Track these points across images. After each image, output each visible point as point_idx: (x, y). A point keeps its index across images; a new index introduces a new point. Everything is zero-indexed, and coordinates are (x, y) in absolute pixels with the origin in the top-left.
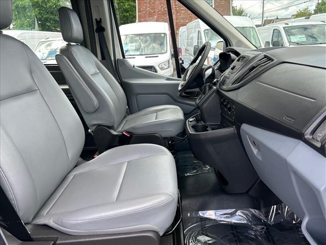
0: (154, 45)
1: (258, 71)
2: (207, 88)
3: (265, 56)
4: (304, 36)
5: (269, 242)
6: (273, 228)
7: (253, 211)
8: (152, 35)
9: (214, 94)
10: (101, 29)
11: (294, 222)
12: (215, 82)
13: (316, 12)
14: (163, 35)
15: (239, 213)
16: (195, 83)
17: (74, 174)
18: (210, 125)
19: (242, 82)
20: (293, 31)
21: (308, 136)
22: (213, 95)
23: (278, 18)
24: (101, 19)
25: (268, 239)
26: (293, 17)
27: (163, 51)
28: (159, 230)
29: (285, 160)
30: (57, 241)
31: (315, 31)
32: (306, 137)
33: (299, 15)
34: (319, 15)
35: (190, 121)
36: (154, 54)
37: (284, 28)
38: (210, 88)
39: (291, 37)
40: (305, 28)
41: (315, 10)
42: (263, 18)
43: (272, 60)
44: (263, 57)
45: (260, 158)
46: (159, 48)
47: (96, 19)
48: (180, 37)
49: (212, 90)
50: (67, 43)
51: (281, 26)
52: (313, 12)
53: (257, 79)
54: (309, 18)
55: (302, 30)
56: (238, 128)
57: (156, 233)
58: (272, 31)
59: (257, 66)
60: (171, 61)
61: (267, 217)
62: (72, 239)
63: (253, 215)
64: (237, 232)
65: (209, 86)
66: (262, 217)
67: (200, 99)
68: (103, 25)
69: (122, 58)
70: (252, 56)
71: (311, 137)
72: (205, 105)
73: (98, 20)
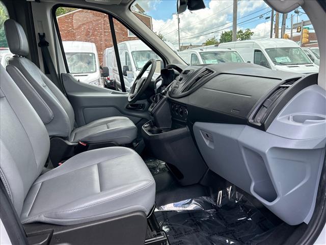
0: (82, 63)
1: (203, 81)
2: (159, 98)
3: (207, 69)
4: (216, 60)
5: (221, 219)
6: (222, 210)
7: (205, 198)
8: (79, 54)
9: (165, 102)
10: (44, 44)
11: (236, 202)
12: (164, 93)
13: (222, 41)
14: (91, 55)
15: (193, 201)
16: (144, 95)
17: (42, 181)
18: (164, 129)
19: (190, 90)
20: (207, 55)
21: (251, 121)
22: (164, 104)
23: (191, 45)
24: (44, 34)
25: (220, 218)
26: (204, 45)
27: (92, 71)
28: (146, 210)
29: (237, 141)
30: (53, 233)
31: (223, 56)
32: (249, 121)
33: (208, 43)
34: (224, 43)
35: (146, 127)
36: (82, 73)
37: (200, 53)
38: (161, 97)
39: (206, 61)
40: (216, 54)
41: (220, 40)
42: (179, 44)
43: (213, 72)
44: (205, 70)
45: (212, 147)
46: (88, 67)
47: (39, 34)
48: (106, 58)
49: (163, 99)
50: (13, 55)
51: (197, 51)
52: (219, 41)
53: (203, 86)
54: (217, 46)
55: (213, 55)
56: (191, 127)
57: (143, 212)
58: (191, 55)
59: (202, 77)
60: (101, 80)
61: (216, 201)
62: (68, 229)
63: (205, 201)
64: (194, 217)
65: (160, 95)
66: (212, 202)
67: (153, 107)
68: (46, 39)
69: (66, 73)
70: (196, 70)
71: (253, 121)
72: (158, 111)
73: (41, 34)
